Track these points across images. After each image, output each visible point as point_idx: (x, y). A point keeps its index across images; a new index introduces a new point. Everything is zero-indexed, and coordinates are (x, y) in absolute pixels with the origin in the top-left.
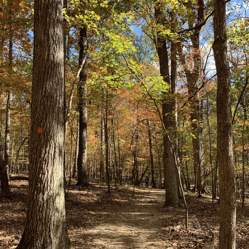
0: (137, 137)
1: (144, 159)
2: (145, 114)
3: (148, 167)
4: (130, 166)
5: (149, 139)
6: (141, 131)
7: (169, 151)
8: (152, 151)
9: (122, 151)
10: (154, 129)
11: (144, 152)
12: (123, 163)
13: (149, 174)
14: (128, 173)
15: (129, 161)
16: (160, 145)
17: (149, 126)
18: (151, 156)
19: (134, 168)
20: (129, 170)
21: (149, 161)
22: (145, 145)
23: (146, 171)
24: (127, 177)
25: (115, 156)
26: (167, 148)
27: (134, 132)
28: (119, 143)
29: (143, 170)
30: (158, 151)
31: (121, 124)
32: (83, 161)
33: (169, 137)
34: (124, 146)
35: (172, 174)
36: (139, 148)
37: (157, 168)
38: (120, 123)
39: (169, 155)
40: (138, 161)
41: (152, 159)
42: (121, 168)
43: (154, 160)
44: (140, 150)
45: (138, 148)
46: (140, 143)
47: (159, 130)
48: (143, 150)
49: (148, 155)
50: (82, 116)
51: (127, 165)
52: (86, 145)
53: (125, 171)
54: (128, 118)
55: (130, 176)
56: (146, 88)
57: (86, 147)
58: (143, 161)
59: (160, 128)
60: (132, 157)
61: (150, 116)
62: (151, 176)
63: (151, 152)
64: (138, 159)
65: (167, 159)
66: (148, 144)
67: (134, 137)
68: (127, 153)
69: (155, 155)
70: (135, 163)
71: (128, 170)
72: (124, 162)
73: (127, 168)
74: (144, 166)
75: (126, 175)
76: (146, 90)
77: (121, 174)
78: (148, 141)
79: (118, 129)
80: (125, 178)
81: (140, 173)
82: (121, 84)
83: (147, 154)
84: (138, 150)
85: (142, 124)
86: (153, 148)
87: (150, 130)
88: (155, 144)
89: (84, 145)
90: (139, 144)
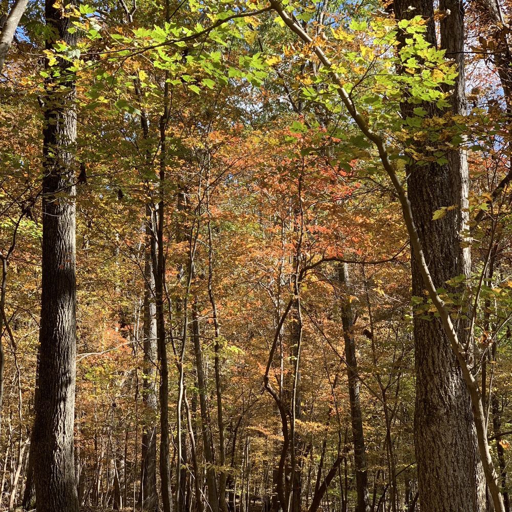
0: (296, 333)
1: (323, 427)
2: (328, 237)
3: (339, 460)
4: (265, 453)
5: (347, 340)
6: (311, 309)
7: (442, 392)
8: (358, 391)
9: (233, 393)
10: (365, 300)
11: (324, 395)
12: (237, 443)
13: (346, 488)
14: (256, 482)
15: (260, 434)
16: (392, 365)
17: (346, 288)
18: (355, 412)
19: (281, 463)
20: (260, 470)
21: (346, 435)
22: (327, 369)
23: (332, 474)
24: (255, 498)
25: (204, 415)
26: (432, 379)
27: (283, 311)
28: (217, 359)
29: (319, 473)
30: (384, 391)
31: (226, 281)
32: (59, 439)
33: (451, 326)
34: (241, 374)
35: (458, 499)
36: (304, 379)
37: (381, 464)
38: (225, 276)
39: (443, 411)
40: (297, 435)
41: (358, 426)
42: (226, 468)
43: (367, 428)
44: (308, 390)
45: (297, 380)
46: (309, 358)
47: (387, 303)
48: (318, 387)
49: (341, 409)
50: (54, 242)
51: (255, 449)
52: (73, 367)
53: (246, 477)
54: (258, 254)
55: (267, 497)
56: (336, 81)
57: (73, 375)
58: (320, 433)
59: (391, 295)
60: (274, 419)
61: (352, 244)
62: (353, 495)
63: (353, 396)
64: (299, 426)
65: (434, 428)
66: (342, 361)
67: (282, 332)
68: (254, 403)
69: (372, 407)
70: (286, 443)
71: (256, 469)
72: (242, 438)
73: (254, 463)
74: (323, 455)
75: (252, 490)
76: (340, 92)
77: (231, 487)
78: (341, 349)
79: (211, 300)
80: (244, 502)
81: (309, 483)
82: (216, 65)
83: (337, 405)
84: (301, 388)
85: (314, 278)
86: (361, 380)
87: (349, 305)
88: (369, 361)
89: (62, 370)
90: (303, 366)
